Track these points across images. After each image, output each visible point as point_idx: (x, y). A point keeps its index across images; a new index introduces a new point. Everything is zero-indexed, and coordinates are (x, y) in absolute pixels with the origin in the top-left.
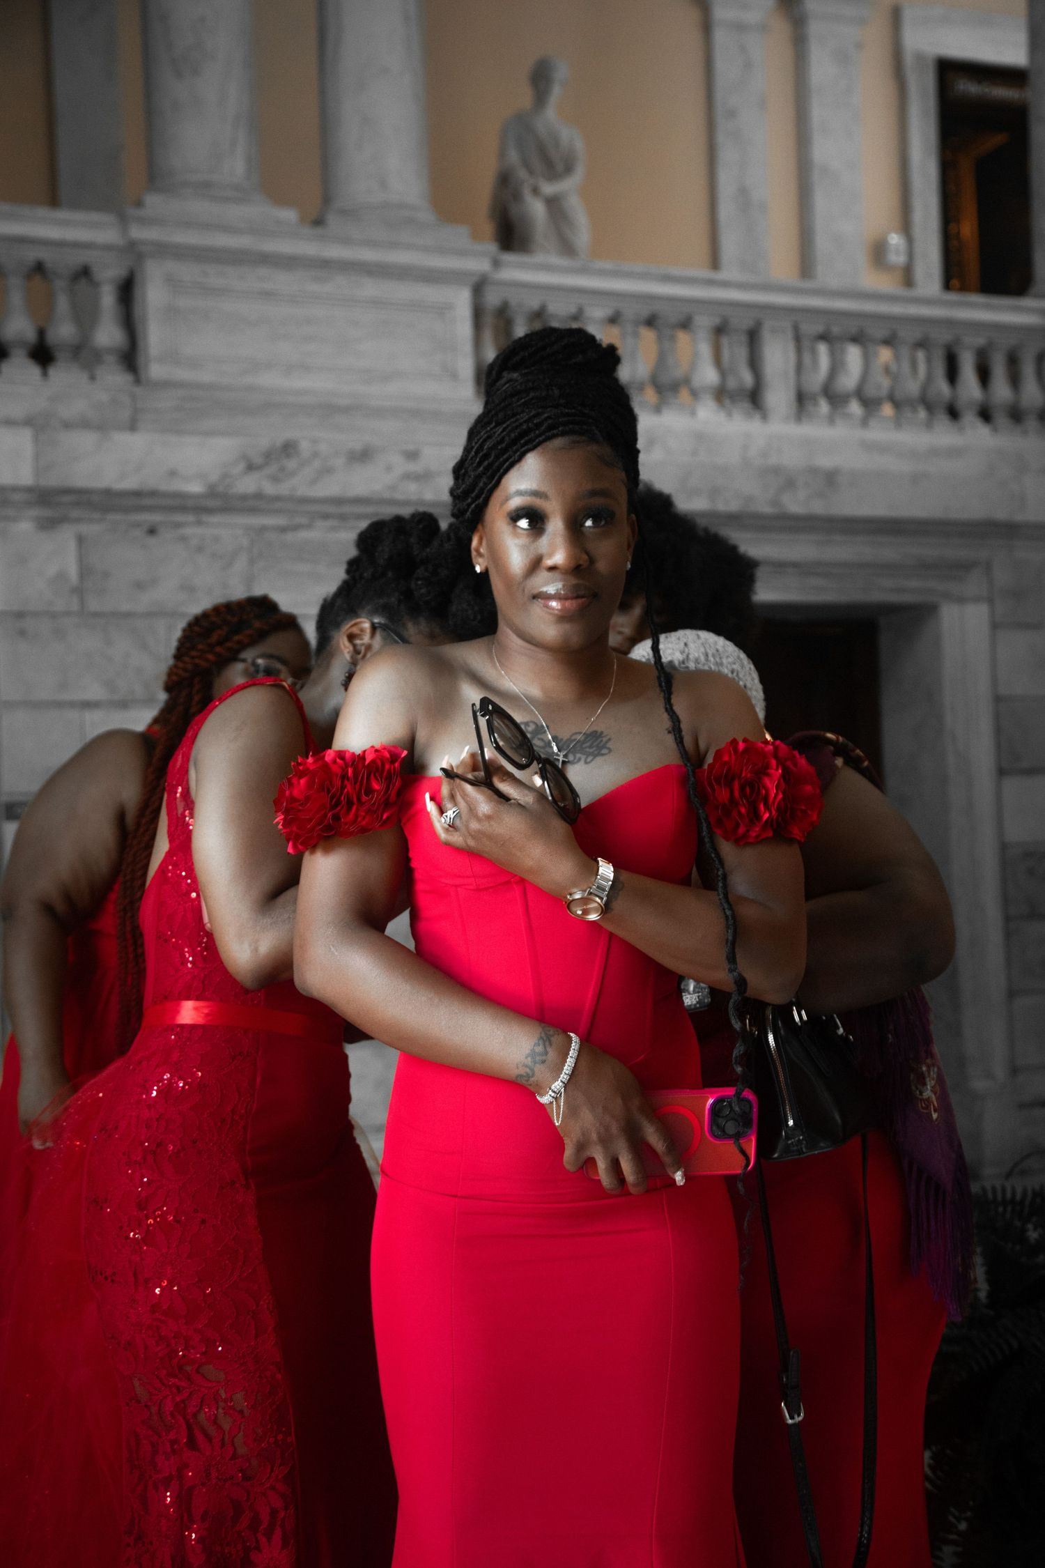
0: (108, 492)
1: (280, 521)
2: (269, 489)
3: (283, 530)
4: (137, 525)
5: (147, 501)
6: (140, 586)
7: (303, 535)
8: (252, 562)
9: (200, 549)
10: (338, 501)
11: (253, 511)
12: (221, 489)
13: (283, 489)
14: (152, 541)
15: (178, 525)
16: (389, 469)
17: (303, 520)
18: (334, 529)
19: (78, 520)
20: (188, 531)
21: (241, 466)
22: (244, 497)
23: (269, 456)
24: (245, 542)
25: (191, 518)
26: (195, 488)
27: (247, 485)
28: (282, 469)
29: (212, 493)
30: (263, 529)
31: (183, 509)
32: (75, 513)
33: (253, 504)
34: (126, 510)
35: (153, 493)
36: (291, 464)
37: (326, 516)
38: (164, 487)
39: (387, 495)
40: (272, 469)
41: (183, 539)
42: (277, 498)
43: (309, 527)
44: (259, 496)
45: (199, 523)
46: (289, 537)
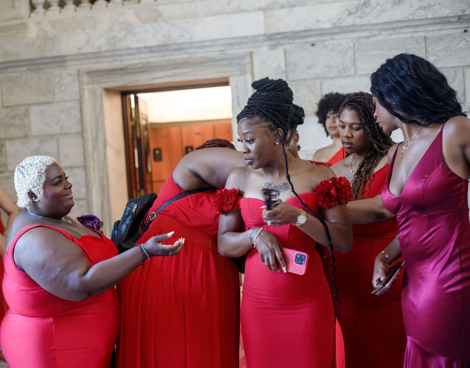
0: (293, 32)
1: (367, 34)
2: (358, 22)
3: (368, 37)
4: (307, 43)
5: (309, 33)
6: (309, 68)
7: (377, 38)
8: (354, 53)
9: (333, 50)
10: (390, 23)
11: (354, 31)
12: (338, 25)
13: (364, 21)
14: (313, 48)
15: (325, 41)
16: (411, 6)
17: (377, 33)
18: (390, 34)
19: (284, 44)
20: (328, 43)
21: (347, 13)
22: (349, 27)
23: (357, 8)
24: (352, 44)
25: (328, 37)
26: (328, 26)
27: (349, 21)
28: (364, 13)
29: (335, 27)
30: (360, 37)
31: (325, 34)
32: (283, 41)
33: (352, 29)
34: (302, 38)
35: (311, 30)
36: (367, 10)
37: (386, 30)
38: (314, 27)
39: (411, 17)
40: (360, 13)
41: (326, 46)
42: (363, 25)
43: (379, 35)
44: (354, 25)
45: (332, 39)
46: (371, 39)
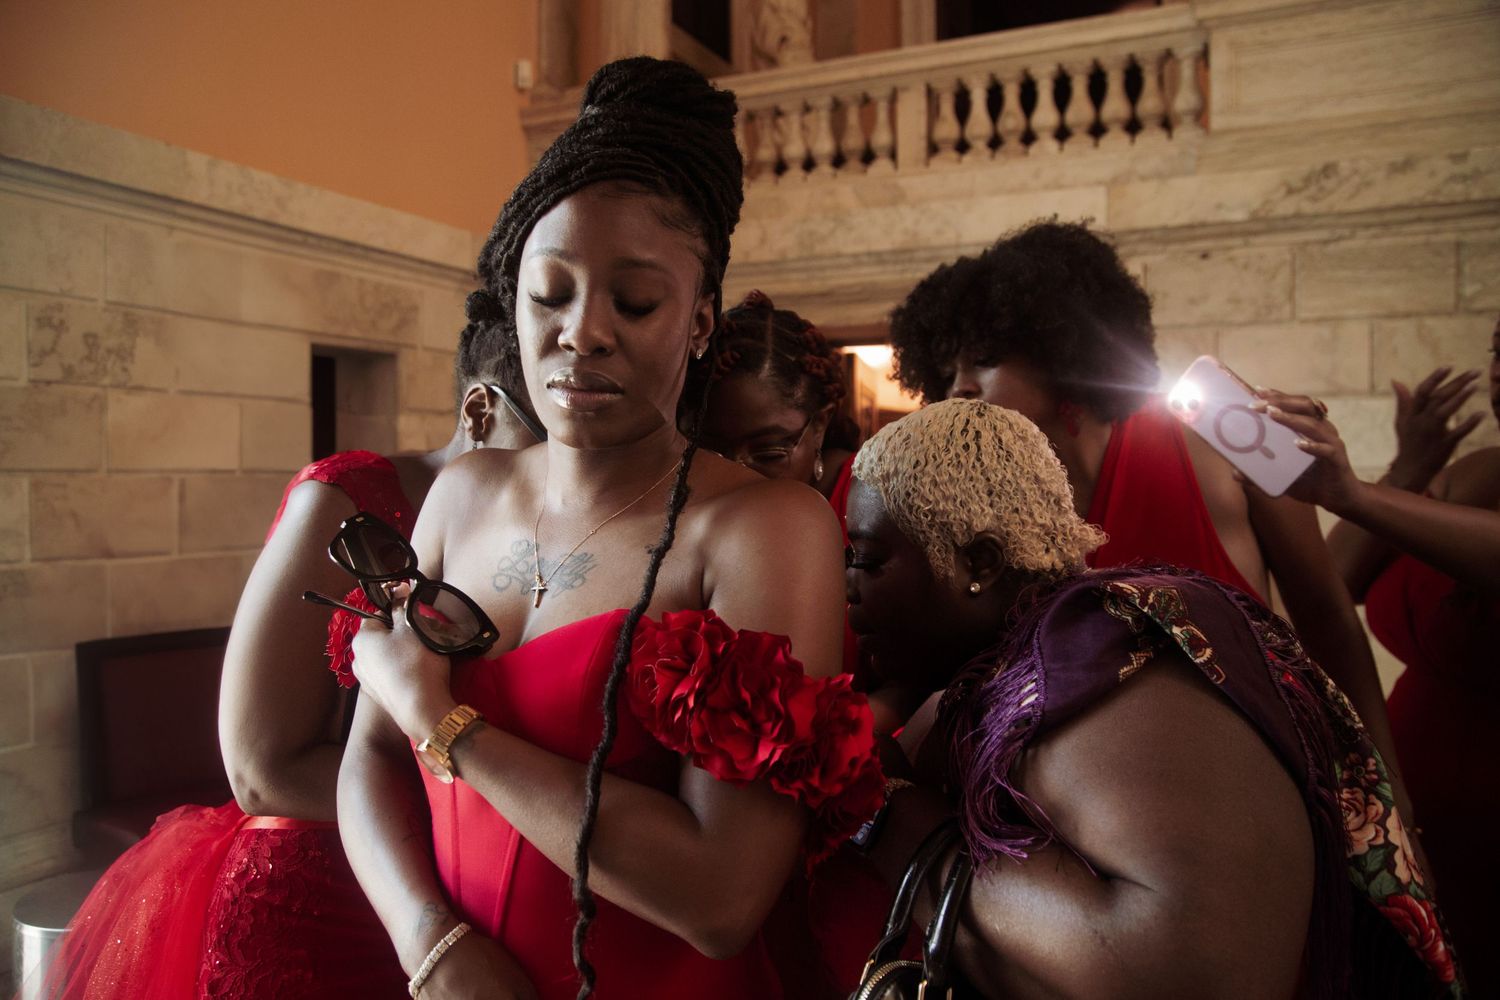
0: (1165, 229)
1: (1324, 234)
2: (1308, 208)
3: (1326, 242)
4: (1191, 252)
5: (1199, 232)
6: (1193, 302)
7: (1344, 245)
8: (1294, 272)
9: (1246, 267)
10: (1378, 211)
11: (1295, 229)
12: (1262, 214)
13: (1322, 206)
14: (1205, 263)
15: (1229, 248)
16: (1432, 174)
17: (1346, 232)
18: (1376, 237)
19: (1145, 253)
20: (1236, 252)
21: (1283, 191)
22: (1285, 218)
23: (1308, 180)
24: (1288, 257)
25: (1238, 241)
26: (1239, 216)
27: (1286, 207)
28: (1321, 189)
29: (1255, 218)
30: (1306, 243)
31: (1230, 235)
32: (1142, 247)
33: (1293, 223)
34: (1183, 241)
35: (1203, 225)
36: (1329, 184)
37: (1368, 226)
38: (1211, 218)
39: (1429, 198)
40: (1313, 190)
41: (1231, 260)
42: (1316, 216)
43: (1352, 236)
44: (1298, 215)
45: (1246, 245)
46: (1332, 248)
